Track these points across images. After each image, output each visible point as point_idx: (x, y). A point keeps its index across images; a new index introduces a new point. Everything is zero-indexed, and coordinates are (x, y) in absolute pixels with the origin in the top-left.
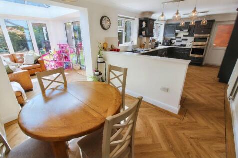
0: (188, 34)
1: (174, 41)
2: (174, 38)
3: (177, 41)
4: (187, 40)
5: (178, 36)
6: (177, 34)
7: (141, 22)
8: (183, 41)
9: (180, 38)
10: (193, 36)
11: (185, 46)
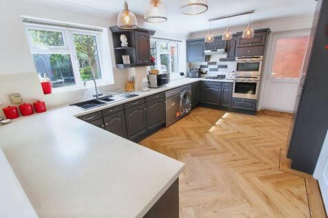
0: (225, 56)
1: (204, 70)
2: (206, 63)
3: (211, 70)
4: (226, 67)
5: (211, 60)
6: (208, 57)
7: (116, 35)
8: (219, 69)
9: (215, 63)
10: (234, 60)
11: (223, 77)
